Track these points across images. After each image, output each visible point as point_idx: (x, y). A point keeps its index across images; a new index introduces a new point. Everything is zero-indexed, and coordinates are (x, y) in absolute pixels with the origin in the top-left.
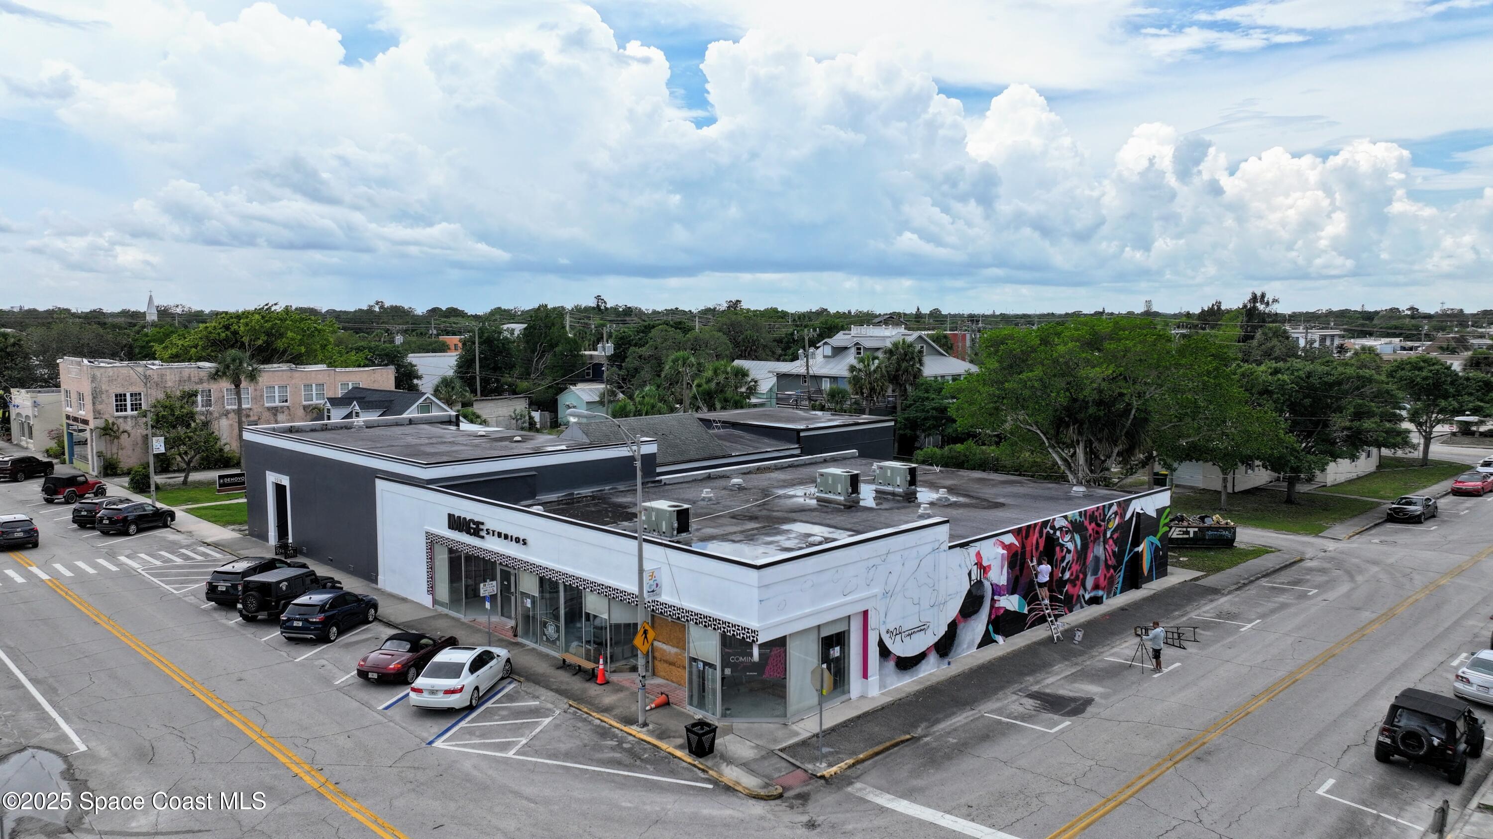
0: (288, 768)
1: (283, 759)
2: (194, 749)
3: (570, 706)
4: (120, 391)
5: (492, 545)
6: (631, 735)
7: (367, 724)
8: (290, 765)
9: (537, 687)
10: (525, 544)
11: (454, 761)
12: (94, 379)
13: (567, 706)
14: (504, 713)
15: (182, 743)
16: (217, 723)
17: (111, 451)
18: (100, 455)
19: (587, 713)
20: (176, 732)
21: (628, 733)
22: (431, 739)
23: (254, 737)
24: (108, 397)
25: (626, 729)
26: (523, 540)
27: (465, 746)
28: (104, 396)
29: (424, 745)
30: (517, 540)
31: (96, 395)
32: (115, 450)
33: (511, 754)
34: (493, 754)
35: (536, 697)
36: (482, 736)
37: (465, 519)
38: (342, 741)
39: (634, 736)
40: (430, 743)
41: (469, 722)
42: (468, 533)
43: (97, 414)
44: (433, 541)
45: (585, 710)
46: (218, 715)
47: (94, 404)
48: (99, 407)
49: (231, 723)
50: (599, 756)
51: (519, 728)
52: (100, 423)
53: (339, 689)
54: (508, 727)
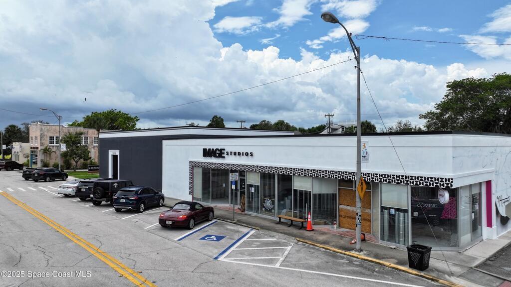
0: (116, 271)
1: (112, 265)
2: (49, 258)
3: (298, 241)
4: (52, 135)
5: (230, 160)
6: (354, 257)
7: (169, 247)
8: (118, 269)
9: (270, 231)
10: (252, 155)
11: (238, 270)
12: (41, 130)
13: (296, 241)
14: (258, 243)
15: (42, 255)
16: (70, 245)
17: (47, 160)
18: (42, 161)
19: (312, 245)
20: (40, 249)
21: (351, 256)
22: (215, 256)
23: (92, 252)
24: (47, 137)
25: (347, 253)
26: (251, 153)
27: (241, 260)
28: (45, 137)
29: (212, 259)
30: (247, 154)
31: (42, 136)
32: (48, 159)
33: (277, 265)
34: (265, 266)
35: (273, 237)
36: (250, 255)
37: (213, 149)
38: (153, 256)
39: (357, 257)
40: (216, 258)
41: (236, 248)
42: (215, 156)
43: (42, 144)
44: (193, 166)
45: (310, 243)
46: (71, 241)
47: (41, 140)
48: (43, 141)
49: (79, 245)
50: (341, 268)
51: (273, 252)
52: (43, 148)
53: (148, 231)
54: (265, 250)
